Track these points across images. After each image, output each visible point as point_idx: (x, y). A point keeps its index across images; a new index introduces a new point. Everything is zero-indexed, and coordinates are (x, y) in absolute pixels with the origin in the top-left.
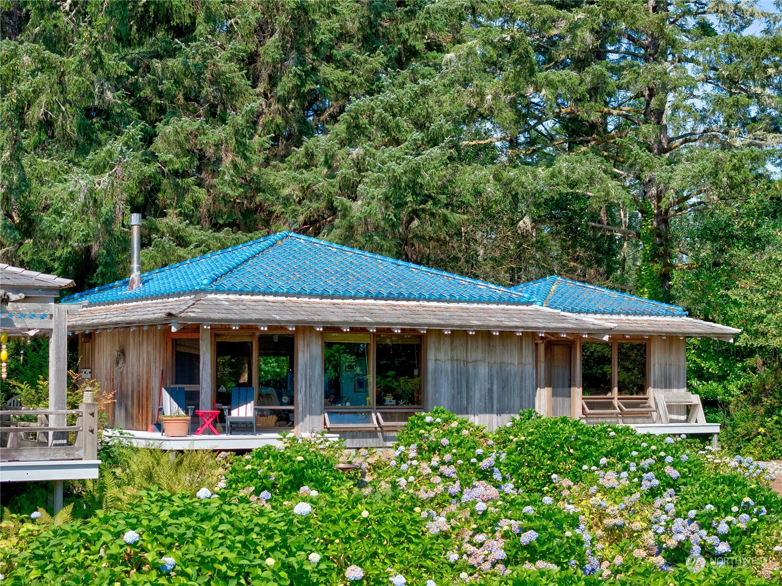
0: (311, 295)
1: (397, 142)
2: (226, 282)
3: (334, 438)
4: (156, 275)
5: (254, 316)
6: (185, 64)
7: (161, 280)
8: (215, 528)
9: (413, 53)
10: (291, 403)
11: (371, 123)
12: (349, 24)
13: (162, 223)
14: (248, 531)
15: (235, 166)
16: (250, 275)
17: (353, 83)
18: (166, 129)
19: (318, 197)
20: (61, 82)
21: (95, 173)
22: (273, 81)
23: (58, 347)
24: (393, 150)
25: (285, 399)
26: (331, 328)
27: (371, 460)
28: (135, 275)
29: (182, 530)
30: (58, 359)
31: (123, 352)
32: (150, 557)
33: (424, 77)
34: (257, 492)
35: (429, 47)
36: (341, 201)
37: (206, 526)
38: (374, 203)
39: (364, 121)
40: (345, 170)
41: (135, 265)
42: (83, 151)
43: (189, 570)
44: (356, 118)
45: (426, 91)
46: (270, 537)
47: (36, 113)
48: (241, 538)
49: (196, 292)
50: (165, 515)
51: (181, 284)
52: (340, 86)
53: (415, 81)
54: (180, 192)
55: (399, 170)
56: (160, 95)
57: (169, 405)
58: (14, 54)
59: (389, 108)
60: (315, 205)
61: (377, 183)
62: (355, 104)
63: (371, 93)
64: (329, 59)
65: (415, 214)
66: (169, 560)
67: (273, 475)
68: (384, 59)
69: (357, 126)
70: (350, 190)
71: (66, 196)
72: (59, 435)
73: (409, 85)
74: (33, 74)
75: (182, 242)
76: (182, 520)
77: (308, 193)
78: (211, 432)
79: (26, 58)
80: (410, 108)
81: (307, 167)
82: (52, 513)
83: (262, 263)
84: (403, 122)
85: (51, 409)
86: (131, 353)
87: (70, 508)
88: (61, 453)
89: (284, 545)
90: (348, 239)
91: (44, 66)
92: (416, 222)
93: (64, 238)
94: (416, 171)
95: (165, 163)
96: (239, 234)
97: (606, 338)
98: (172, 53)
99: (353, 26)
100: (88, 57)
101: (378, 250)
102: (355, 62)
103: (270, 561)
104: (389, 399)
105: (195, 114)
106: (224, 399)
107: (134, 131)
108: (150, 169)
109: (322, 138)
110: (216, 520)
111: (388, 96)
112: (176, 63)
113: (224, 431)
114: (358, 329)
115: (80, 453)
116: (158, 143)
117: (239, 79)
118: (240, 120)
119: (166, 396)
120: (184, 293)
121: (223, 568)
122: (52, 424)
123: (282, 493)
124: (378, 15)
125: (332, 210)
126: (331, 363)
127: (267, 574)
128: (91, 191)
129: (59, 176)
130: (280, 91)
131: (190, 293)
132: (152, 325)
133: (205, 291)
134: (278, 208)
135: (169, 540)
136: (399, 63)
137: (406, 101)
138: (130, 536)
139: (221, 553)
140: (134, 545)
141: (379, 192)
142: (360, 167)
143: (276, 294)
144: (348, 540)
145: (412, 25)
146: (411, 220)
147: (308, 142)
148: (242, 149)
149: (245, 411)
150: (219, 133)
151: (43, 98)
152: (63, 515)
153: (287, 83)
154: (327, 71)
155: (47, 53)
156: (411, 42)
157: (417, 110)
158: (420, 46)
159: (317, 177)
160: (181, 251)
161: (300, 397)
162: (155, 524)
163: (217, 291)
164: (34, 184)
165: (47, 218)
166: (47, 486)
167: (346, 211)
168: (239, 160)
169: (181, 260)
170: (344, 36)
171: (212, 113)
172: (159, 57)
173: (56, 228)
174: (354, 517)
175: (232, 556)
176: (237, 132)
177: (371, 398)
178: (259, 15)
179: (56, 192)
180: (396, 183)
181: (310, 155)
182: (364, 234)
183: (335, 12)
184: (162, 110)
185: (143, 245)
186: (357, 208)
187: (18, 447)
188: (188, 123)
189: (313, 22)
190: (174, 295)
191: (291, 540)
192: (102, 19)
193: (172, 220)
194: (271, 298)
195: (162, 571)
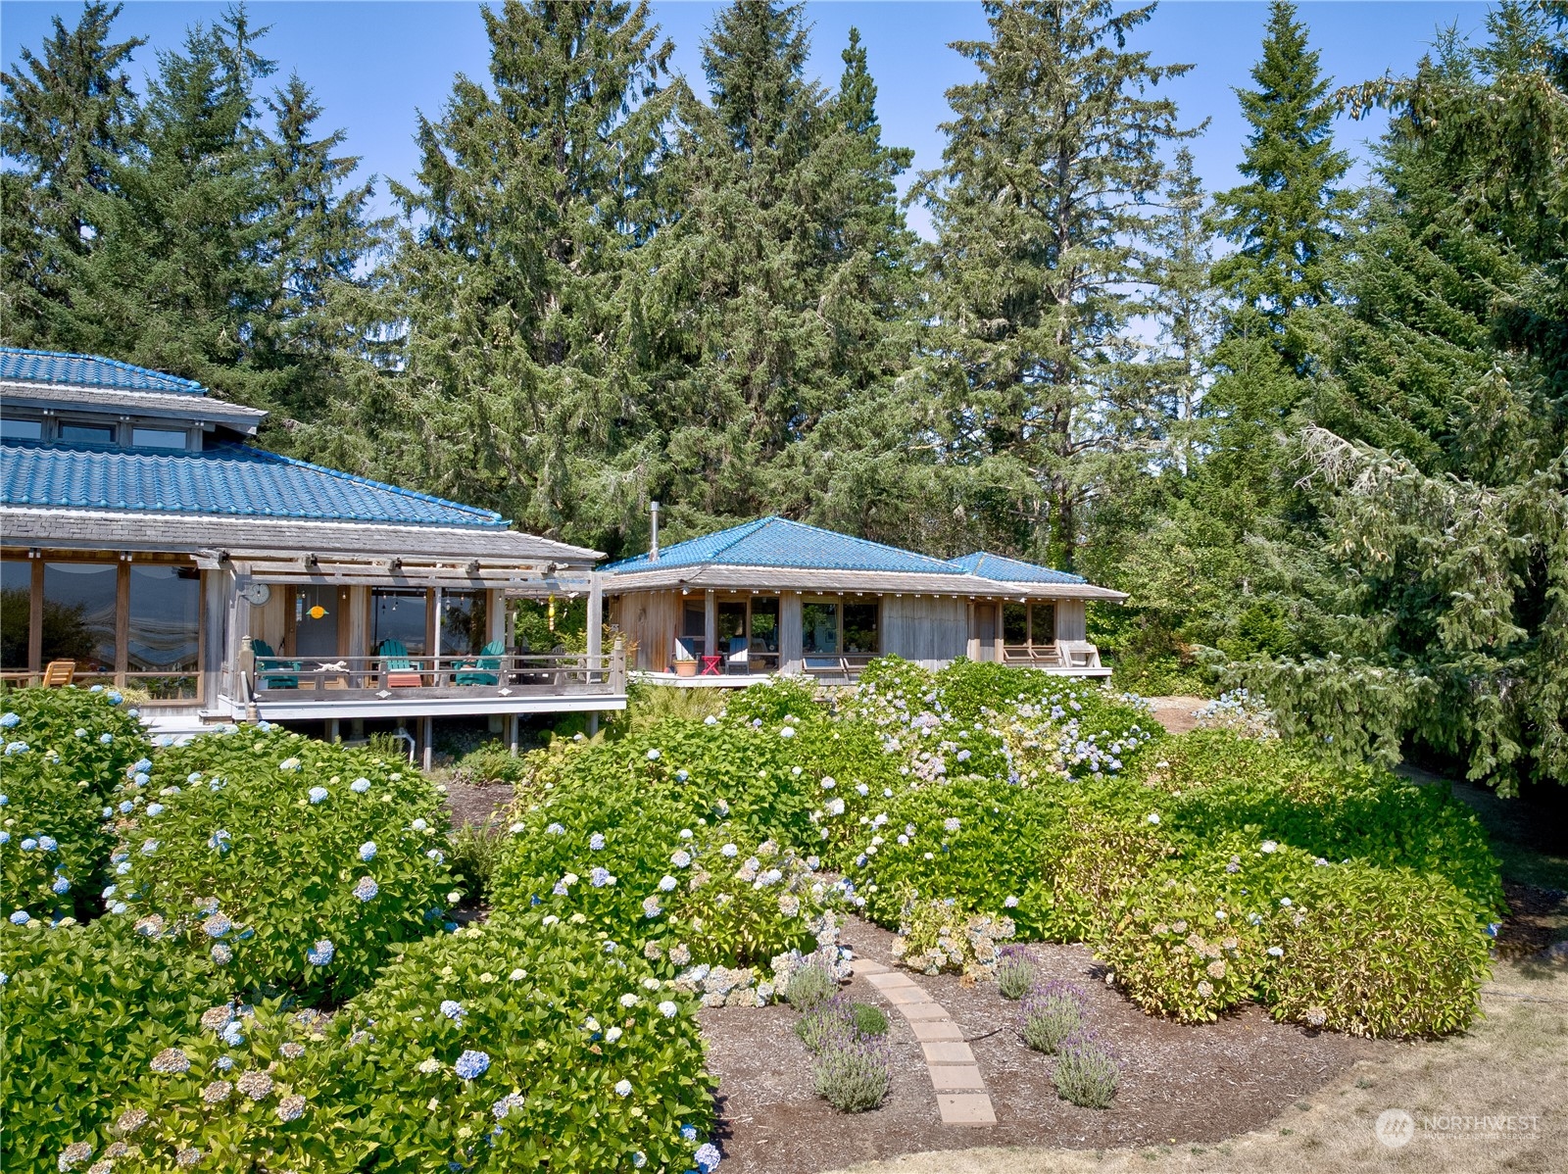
0: (792, 566)
1: (860, 447)
2: (726, 556)
3: (810, 678)
4: (671, 550)
5: (748, 583)
6: (693, 384)
7: (675, 554)
8: (719, 747)
9: (872, 377)
10: (777, 650)
11: (839, 432)
12: (822, 354)
13: (675, 510)
14: (745, 750)
15: (733, 465)
16: (746, 550)
17: (825, 401)
18: (679, 436)
19: (798, 490)
20: (595, 398)
21: (622, 470)
22: (762, 398)
23: (594, 606)
24: (857, 453)
25: (772, 647)
26: (809, 592)
27: (840, 695)
28: (654, 550)
29: (693, 749)
30: (594, 615)
31: (644, 611)
32: (668, 770)
33: (880, 396)
34: (751, 720)
35: (884, 372)
36: (815, 493)
37: (712, 745)
38: (842, 494)
39: (833, 430)
40: (819, 469)
41: (654, 542)
42: (613, 453)
43: (699, 781)
44: (827, 428)
45: (882, 407)
46: (762, 755)
47: (576, 422)
48: (740, 755)
49: (702, 564)
50: (679, 737)
51: (691, 558)
52: (815, 403)
53: (874, 399)
54: (690, 486)
55: (861, 469)
56: (673, 409)
57: (681, 652)
58: (559, 376)
59: (853, 420)
60: (795, 496)
61: (844, 479)
62: (829, 416)
63: (838, 408)
64: (806, 381)
65: (873, 503)
66: (683, 773)
67: (764, 706)
68: (848, 382)
69: (828, 435)
70: (823, 484)
71: (599, 488)
72: (595, 675)
73: (868, 402)
74: (573, 392)
75: (691, 524)
76: (693, 741)
77: (789, 486)
78: (714, 673)
79: (568, 380)
80: (870, 420)
81: (788, 466)
82: (589, 736)
83: (754, 540)
84: (865, 431)
85: (589, 654)
86: (651, 611)
87: (603, 732)
88: (597, 690)
89: (773, 760)
90: (820, 523)
91: (582, 385)
92: (874, 510)
93: (598, 521)
94: (874, 470)
95: (677, 463)
96: (736, 519)
97: (1023, 600)
98: (682, 376)
99: (825, 356)
100: (617, 378)
101: (844, 531)
102: (827, 384)
103: (763, 773)
104: (853, 648)
105: (700, 424)
106: (724, 647)
107: (653, 436)
108: (666, 467)
109: (801, 444)
110: (720, 741)
111: (852, 411)
112: (685, 384)
113: (723, 673)
114: (830, 593)
115: (612, 689)
116: (672, 446)
117: (737, 398)
118: (736, 429)
119: (678, 644)
120: (693, 565)
121: (726, 779)
122: (589, 667)
123: (771, 721)
124: (844, 347)
125: (808, 500)
126: (808, 619)
127: (760, 783)
128: (620, 484)
129: (594, 472)
130: (767, 406)
131: (698, 564)
132: (668, 589)
133: (709, 563)
134: (766, 499)
135: (683, 757)
136: (861, 385)
137: (866, 415)
138: (653, 754)
139: (724, 767)
140: (655, 760)
141: (845, 486)
142: (830, 466)
143: (765, 565)
144: (823, 757)
145: (871, 355)
146: (870, 508)
147: (790, 447)
148: (738, 452)
149: (741, 657)
150: (719, 439)
151: (581, 411)
152: (599, 737)
153: (773, 400)
154: (805, 391)
155: (585, 375)
156: (870, 368)
157: (875, 422)
158: (877, 371)
159: (797, 474)
160: (690, 532)
161: (783, 645)
162: (672, 744)
163: (719, 563)
164: (574, 478)
165: (584, 505)
166: (585, 716)
167: (819, 501)
168: (735, 460)
169: (690, 538)
170: (818, 364)
171: (714, 424)
172: (673, 379)
173: (592, 513)
174: (827, 739)
175: (732, 769)
176: (734, 439)
177: (840, 646)
178: (751, 346)
179: (590, 485)
180: (858, 479)
181: (791, 457)
182: (834, 519)
183: (811, 344)
184: (675, 421)
185: (660, 527)
186: (828, 498)
187: (563, 685)
188: (695, 431)
189: (794, 352)
190: (685, 566)
191: (779, 756)
192: (627, 349)
193: (683, 507)
194: (761, 568)
195: (677, 781)
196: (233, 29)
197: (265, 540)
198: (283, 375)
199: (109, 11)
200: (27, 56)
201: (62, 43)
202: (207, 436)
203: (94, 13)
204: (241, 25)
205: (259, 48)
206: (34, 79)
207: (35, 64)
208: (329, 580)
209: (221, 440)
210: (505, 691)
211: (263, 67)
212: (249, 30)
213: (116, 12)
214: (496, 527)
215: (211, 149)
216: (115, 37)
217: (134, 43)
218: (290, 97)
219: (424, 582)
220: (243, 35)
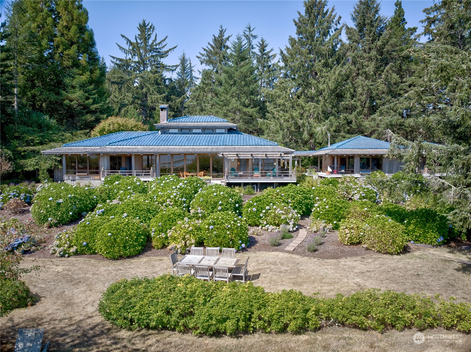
196: (248, 30)
198: (257, 109)
199: (224, 30)
200: (209, 44)
201: (215, 40)
203: (221, 32)
204: (249, 28)
205: (253, 33)
206: (211, 49)
207: (211, 45)
211: (255, 37)
212: (251, 29)
213: (225, 31)
216: (226, 36)
217: (229, 37)
218: (261, 43)
220: (250, 31)
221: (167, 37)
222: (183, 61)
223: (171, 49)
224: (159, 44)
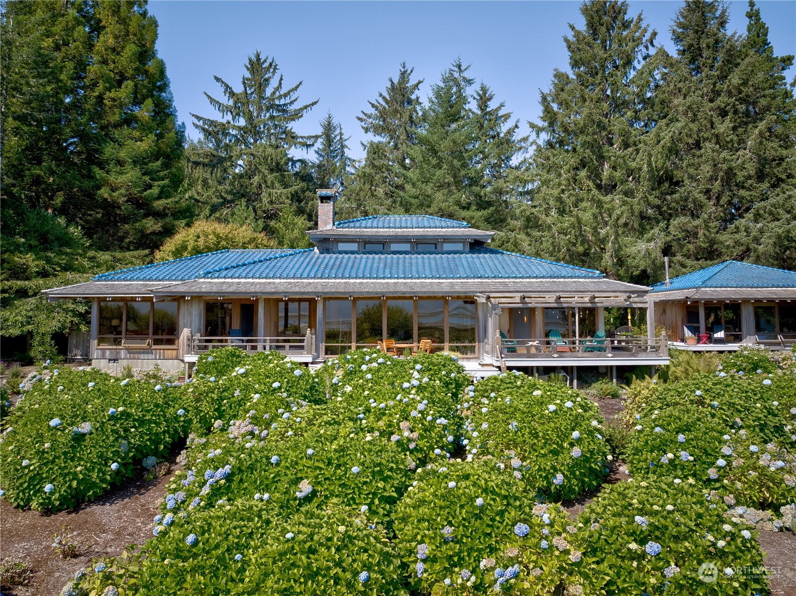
0: (747, 287)
1: (778, 220)
2: (709, 283)
3: (762, 347)
4: (675, 280)
5: (723, 297)
6: (681, 196)
7: (677, 282)
8: (733, 390)
9: (783, 181)
10: (740, 331)
11: (765, 212)
12: (751, 172)
13: (675, 259)
14: (747, 392)
15: (704, 235)
16: (718, 279)
17: (755, 196)
18: (674, 222)
19: (742, 245)
20: (632, 209)
21: (647, 242)
22: (718, 199)
23: (650, 310)
24: (776, 223)
25: (737, 330)
26: (758, 301)
27: (782, 357)
28: (667, 281)
29: (719, 391)
30: (651, 318)
32: (708, 401)
33: (787, 190)
34: (738, 372)
35: (788, 177)
36: (752, 246)
37: (728, 389)
38: (769, 246)
39: (762, 212)
40: (754, 233)
41: (667, 277)
42: (642, 234)
43: (724, 407)
44: (758, 211)
45: (790, 197)
46: (755, 395)
47: (622, 221)
48: (744, 395)
49: (696, 288)
50: (710, 384)
51: (688, 284)
52: (749, 198)
53: (784, 193)
54: (682, 247)
55: (780, 231)
56: (671, 209)
57: (687, 333)
58: (613, 200)
59: (774, 206)
60: (741, 248)
61: (770, 237)
62: (757, 205)
63: (763, 200)
64: (743, 187)
65: (788, 248)
66: (716, 403)
67: (744, 365)
68: (768, 185)
69: (758, 214)
70: (757, 240)
71: (636, 251)
72: (652, 347)
73: (781, 195)
74: (621, 207)
75: (683, 266)
76: (718, 386)
77: (737, 243)
78: (706, 343)
79: (617, 201)
80: (784, 205)
81: (736, 233)
82: (651, 377)
83: (723, 274)
84: (781, 211)
85: (649, 337)
87: (657, 375)
88: (654, 355)
89: (762, 398)
90: (757, 261)
91: (624, 203)
92: (788, 252)
93: (637, 267)
94: (789, 231)
95: (674, 236)
96: (708, 262)
98: (672, 193)
99: (752, 173)
100: (642, 198)
101: (773, 265)
102: (755, 187)
103: (758, 405)
104: (785, 329)
105: (685, 215)
106: (711, 330)
107: (662, 224)
108: (668, 239)
109: (743, 221)
110: (732, 387)
111: (772, 201)
112: (676, 196)
113: (711, 343)
114: (771, 301)
115: (662, 355)
116: (671, 228)
117: (702, 198)
118: (706, 216)
119: (686, 329)
120: (691, 288)
121: (739, 407)
122: (649, 343)
123: (749, 372)
124: (764, 167)
125: (748, 250)
126: (757, 316)
127: (757, 410)
128: (647, 249)
129: (633, 244)
130: (721, 202)
131: (693, 288)
132: (679, 301)
133: (700, 287)
134: (724, 250)
135: (713, 395)
136: (774, 186)
137: (781, 202)
138: (698, 393)
139: (737, 401)
140: (701, 396)
141: (771, 241)
142: (761, 231)
143: (731, 287)
144: (790, 396)
145: (780, 169)
146: (786, 251)
147: (737, 223)
148: (707, 228)
149: (720, 335)
150: (697, 222)
151: (625, 215)
153: (724, 200)
154: (742, 192)
155: (626, 198)
156: (780, 176)
157: (787, 205)
158: (784, 177)
159: (741, 236)
160: (684, 270)
161: (744, 328)
162: (707, 388)
163: (705, 287)
164: (624, 248)
165: (630, 260)
166: (649, 368)
167: (755, 250)
168: (706, 232)
169: (684, 274)
170: (749, 177)
171: (693, 215)
172: (670, 195)
173: (634, 264)
174: (791, 387)
175: (742, 402)
176: (705, 221)
177: (777, 329)
178: (710, 173)
179: (632, 250)
180: (779, 237)
181: (737, 228)
182: (765, 259)
183: (744, 168)
184: (671, 215)
186: (761, 248)
187: (637, 352)
188: (683, 219)
189: (735, 174)
190: (686, 289)
191: (765, 395)
192: (646, 183)
193: (679, 257)
194: (729, 289)
195: (712, 407)
196: (456, 69)
197: (501, 288)
199: (409, 72)
200: (381, 95)
201: (393, 88)
202: (471, 244)
203: (403, 74)
204: (459, 66)
205: (467, 75)
206: (384, 104)
207: (384, 98)
208: (530, 305)
209: (477, 246)
210: (610, 355)
211: (469, 82)
212: (463, 68)
213: (412, 71)
214: (598, 277)
215: (453, 121)
216: (412, 82)
217: (420, 82)
218: (481, 93)
219: (570, 305)
220: (460, 71)
221: (301, 83)
222: (329, 128)
223: (307, 106)
224: (285, 95)
